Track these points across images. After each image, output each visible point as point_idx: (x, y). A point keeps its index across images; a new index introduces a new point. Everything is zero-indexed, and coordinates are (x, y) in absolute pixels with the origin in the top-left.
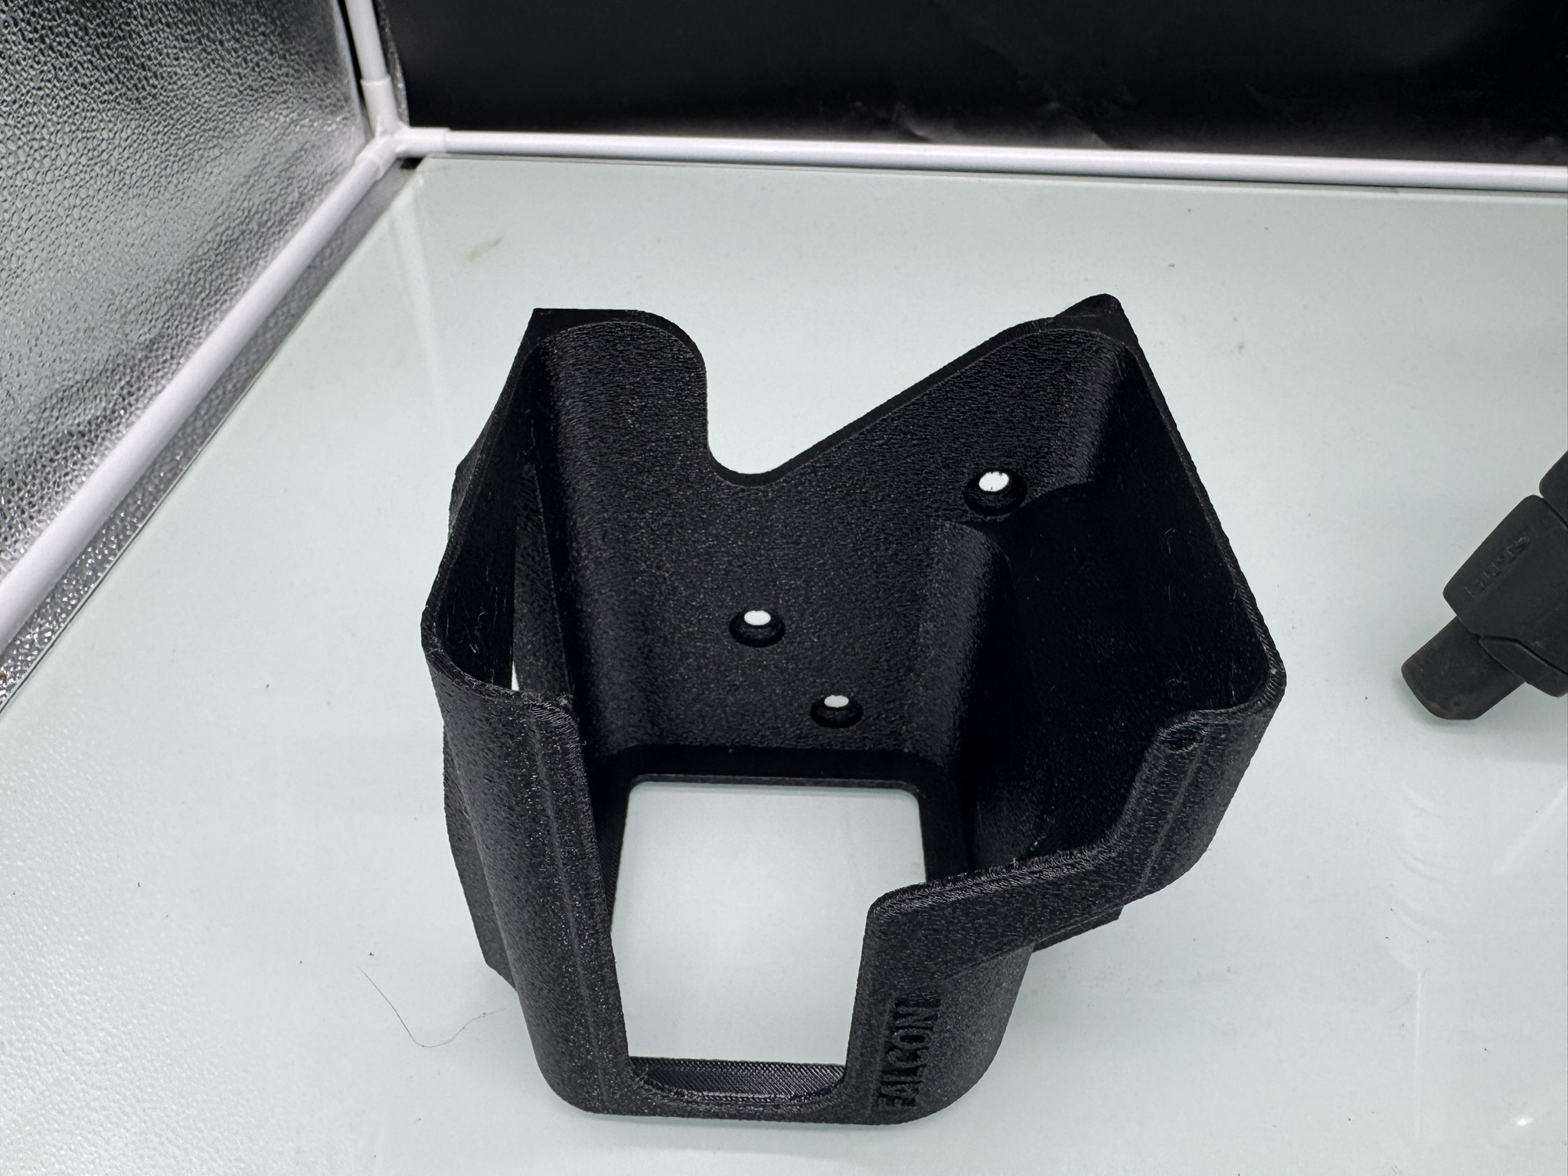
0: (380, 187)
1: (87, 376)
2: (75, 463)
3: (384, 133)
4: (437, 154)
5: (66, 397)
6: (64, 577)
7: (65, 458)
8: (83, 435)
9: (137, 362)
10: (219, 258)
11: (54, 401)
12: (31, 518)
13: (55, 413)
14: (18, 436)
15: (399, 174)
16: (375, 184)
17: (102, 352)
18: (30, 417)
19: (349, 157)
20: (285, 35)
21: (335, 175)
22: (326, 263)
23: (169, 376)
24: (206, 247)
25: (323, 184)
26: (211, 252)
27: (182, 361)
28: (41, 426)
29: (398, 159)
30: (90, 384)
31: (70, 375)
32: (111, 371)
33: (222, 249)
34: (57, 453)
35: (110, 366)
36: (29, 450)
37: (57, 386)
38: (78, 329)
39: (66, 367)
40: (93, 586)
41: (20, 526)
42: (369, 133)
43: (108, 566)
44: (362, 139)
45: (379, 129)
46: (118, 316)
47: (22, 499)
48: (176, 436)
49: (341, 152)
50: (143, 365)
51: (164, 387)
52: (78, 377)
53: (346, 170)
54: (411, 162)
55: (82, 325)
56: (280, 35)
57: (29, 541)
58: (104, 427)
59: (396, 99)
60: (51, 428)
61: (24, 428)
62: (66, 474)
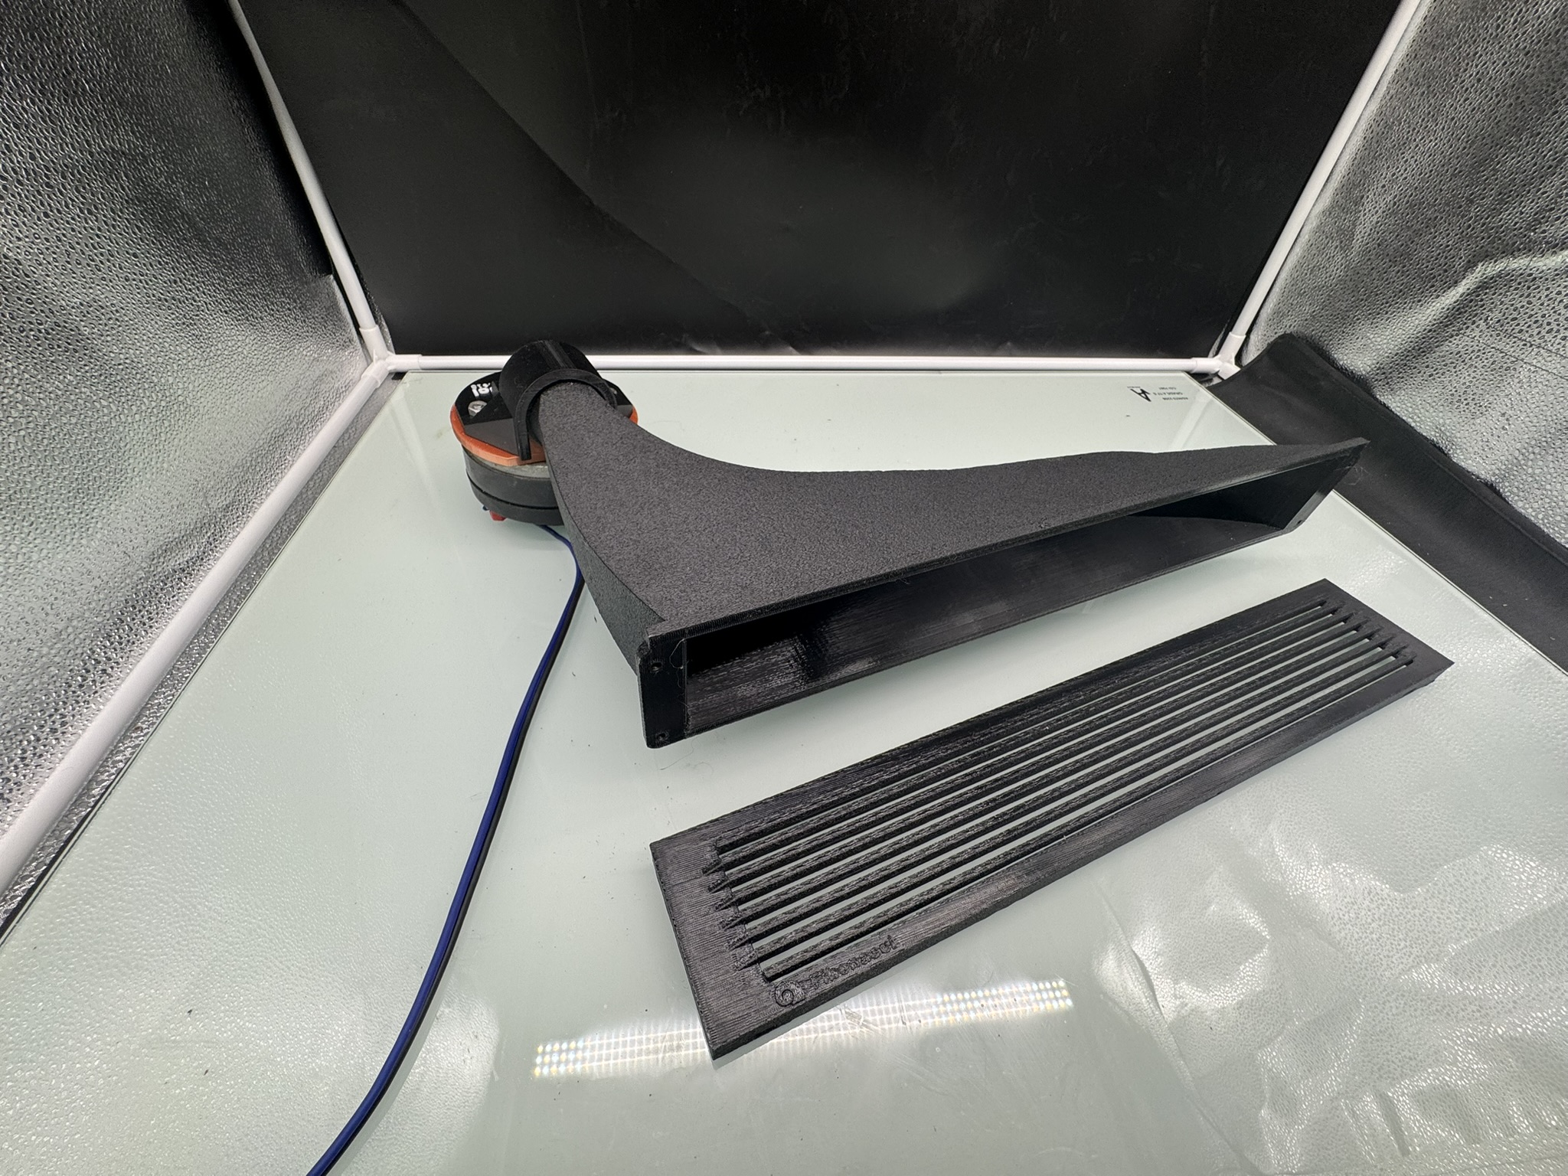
0: (380, 392)
1: (183, 533)
2: (179, 589)
3: (379, 359)
4: (415, 371)
5: (167, 550)
6: (178, 661)
7: (172, 587)
8: (184, 571)
9: (218, 519)
10: (271, 448)
11: (160, 552)
12: (151, 627)
13: (162, 560)
14: (135, 578)
15: (390, 382)
16: (376, 390)
17: (192, 516)
18: (144, 565)
19: (356, 375)
20: (303, 308)
21: (348, 387)
22: (345, 444)
23: (242, 526)
24: (261, 442)
25: (340, 394)
26: (265, 445)
27: (250, 515)
28: (152, 569)
29: (390, 374)
30: (185, 538)
31: (170, 535)
32: (201, 527)
33: (273, 442)
34: (166, 584)
35: (199, 525)
36: (145, 585)
37: (161, 543)
38: (172, 507)
39: (166, 531)
40: (199, 664)
41: (143, 633)
42: (369, 358)
43: (209, 650)
44: (365, 363)
45: (375, 357)
46: (201, 494)
47: (143, 617)
48: (250, 563)
49: (352, 372)
50: (223, 521)
51: (239, 533)
52: (176, 535)
53: (355, 384)
54: (399, 375)
55: (175, 503)
56: (300, 308)
57: (152, 641)
58: (198, 563)
59: (384, 338)
60: (159, 569)
61: (140, 572)
62: (173, 597)
